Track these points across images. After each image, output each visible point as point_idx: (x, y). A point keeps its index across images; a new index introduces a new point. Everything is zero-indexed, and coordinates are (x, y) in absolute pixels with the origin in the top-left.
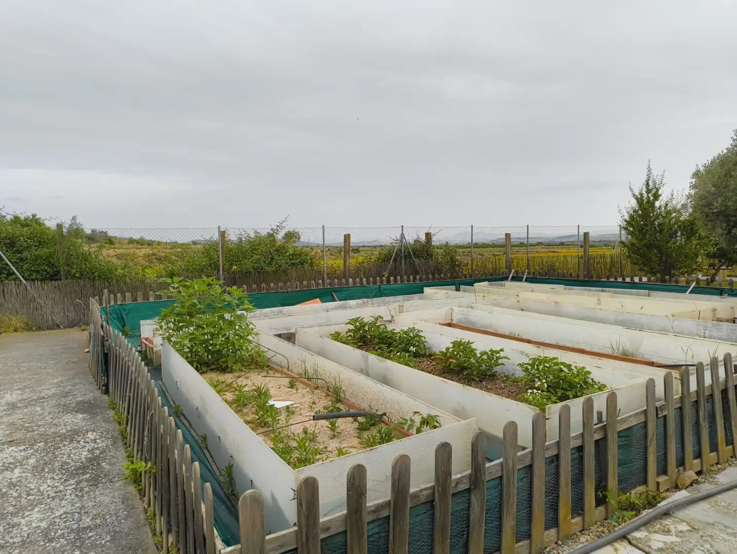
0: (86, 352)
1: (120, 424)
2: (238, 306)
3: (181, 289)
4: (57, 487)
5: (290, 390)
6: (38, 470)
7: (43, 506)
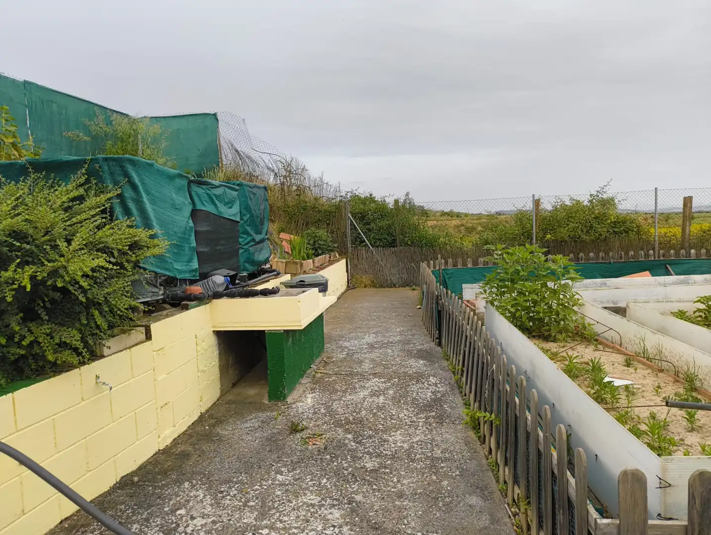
0: (418, 309)
1: (454, 373)
2: (563, 275)
3: (505, 256)
4: (411, 417)
5: (626, 368)
6: (396, 400)
7: (403, 430)
